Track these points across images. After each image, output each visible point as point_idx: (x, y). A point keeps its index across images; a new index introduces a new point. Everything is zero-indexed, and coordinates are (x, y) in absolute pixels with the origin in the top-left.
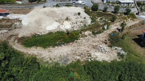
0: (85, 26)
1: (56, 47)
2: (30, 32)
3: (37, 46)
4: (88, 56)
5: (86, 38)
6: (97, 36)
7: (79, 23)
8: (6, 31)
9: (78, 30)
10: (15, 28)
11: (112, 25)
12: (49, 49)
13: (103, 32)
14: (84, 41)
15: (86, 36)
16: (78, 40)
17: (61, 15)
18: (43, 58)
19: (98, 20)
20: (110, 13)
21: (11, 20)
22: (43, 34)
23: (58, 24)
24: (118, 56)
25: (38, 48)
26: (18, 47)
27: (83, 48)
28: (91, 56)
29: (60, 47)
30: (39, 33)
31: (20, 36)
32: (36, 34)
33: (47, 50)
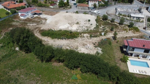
0: (88, 30)
1: (60, 40)
2: (48, 28)
3: (49, 36)
4: (76, 49)
5: (83, 38)
6: (92, 39)
7: (84, 27)
8: (35, 24)
9: (80, 32)
10: (41, 24)
11: (110, 33)
12: (55, 39)
13: (99, 37)
14: (80, 40)
15: (84, 37)
16: (76, 38)
17: (75, 20)
18: (48, 43)
19: (101, 28)
20: (116, 23)
21: (41, 18)
22: (55, 30)
23: (69, 25)
24: (96, 53)
25: (49, 38)
26: (38, 35)
27: (76, 44)
28: (77, 49)
29: (62, 40)
30: (53, 29)
31: (42, 29)
32: (51, 29)
33: (53, 40)
